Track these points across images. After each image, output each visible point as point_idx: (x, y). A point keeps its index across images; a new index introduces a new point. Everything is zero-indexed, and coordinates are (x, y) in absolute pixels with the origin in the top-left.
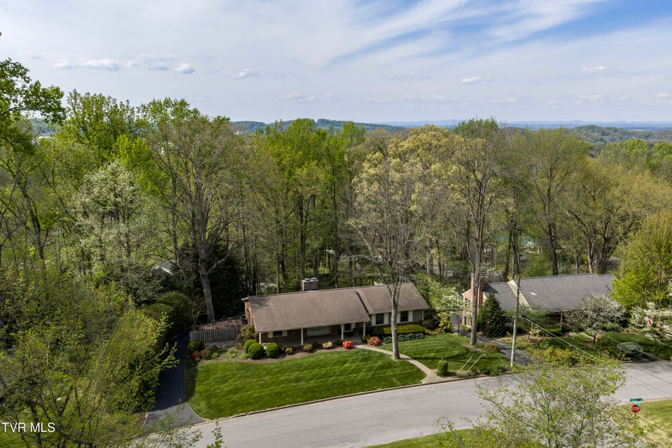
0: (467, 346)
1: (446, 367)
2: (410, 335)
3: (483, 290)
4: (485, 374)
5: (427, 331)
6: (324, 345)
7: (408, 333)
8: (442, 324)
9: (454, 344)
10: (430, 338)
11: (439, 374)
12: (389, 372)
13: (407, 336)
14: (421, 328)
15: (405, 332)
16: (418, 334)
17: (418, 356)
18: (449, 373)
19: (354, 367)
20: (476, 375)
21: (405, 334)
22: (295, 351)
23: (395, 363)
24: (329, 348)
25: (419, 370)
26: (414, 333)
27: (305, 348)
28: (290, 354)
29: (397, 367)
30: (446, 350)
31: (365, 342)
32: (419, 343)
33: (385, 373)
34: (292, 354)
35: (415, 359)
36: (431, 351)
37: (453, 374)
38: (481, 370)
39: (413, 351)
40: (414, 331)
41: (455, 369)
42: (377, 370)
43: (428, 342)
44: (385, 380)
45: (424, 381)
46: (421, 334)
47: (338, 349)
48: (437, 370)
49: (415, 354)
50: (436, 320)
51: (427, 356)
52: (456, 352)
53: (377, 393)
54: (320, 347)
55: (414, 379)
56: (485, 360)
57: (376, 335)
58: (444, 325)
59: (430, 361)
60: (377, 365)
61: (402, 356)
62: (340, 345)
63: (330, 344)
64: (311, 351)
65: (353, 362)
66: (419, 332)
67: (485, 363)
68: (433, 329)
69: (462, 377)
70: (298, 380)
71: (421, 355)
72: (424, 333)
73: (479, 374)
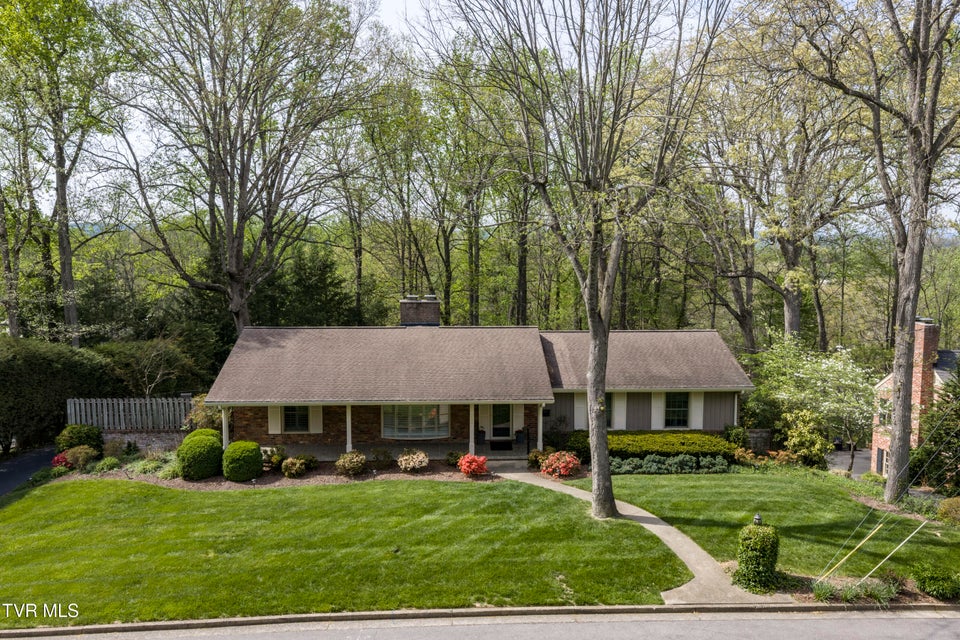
0: (874, 504)
1: (767, 552)
2: (681, 457)
3: (935, 365)
4: (942, 597)
5: (739, 452)
6: (403, 461)
7: (677, 454)
8: (796, 440)
9: (824, 496)
10: (744, 472)
11: (741, 579)
12: (555, 553)
13: (671, 460)
14: (722, 445)
15: (665, 449)
16: (709, 459)
17: (683, 515)
18: (785, 578)
19: (446, 525)
20: (899, 600)
21: (667, 455)
22: (310, 469)
23: (592, 525)
24: (414, 471)
25: (669, 556)
26: (696, 455)
27: (340, 462)
28: (292, 476)
29: (592, 538)
30: (795, 507)
31: (534, 466)
32: (704, 482)
33: (540, 552)
34: (299, 475)
35: (670, 521)
36: (733, 505)
37: (800, 586)
38: (923, 581)
39: (674, 500)
40: (697, 449)
41: (811, 566)
42: (517, 541)
43: (736, 482)
44: (523, 576)
45: (670, 599)
46: (719, 459)
47: (443, 477)
48: (735, 564)
49: (676, 507)
50: (779, 431)
51: (717, 517)
52: (827, 516)
53: (465, 621)
54: (392, 466)
55: (637, 586)
56: (941, 550)
57: (569, 449)
58: (802, 444)
59: (723, 531)
60: (524, 527)
61: (623, 507)
62: (453, 466)
63: (420, 458)
64: (360, 472)
65: (458, 511)
66: (714, 455)
67: (939, 557)
68: (759, 453)
69: (836, 601)
70: (239, 543)
71: (699, 512)
72: (731, 460)
73: (912, 596)
